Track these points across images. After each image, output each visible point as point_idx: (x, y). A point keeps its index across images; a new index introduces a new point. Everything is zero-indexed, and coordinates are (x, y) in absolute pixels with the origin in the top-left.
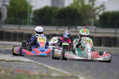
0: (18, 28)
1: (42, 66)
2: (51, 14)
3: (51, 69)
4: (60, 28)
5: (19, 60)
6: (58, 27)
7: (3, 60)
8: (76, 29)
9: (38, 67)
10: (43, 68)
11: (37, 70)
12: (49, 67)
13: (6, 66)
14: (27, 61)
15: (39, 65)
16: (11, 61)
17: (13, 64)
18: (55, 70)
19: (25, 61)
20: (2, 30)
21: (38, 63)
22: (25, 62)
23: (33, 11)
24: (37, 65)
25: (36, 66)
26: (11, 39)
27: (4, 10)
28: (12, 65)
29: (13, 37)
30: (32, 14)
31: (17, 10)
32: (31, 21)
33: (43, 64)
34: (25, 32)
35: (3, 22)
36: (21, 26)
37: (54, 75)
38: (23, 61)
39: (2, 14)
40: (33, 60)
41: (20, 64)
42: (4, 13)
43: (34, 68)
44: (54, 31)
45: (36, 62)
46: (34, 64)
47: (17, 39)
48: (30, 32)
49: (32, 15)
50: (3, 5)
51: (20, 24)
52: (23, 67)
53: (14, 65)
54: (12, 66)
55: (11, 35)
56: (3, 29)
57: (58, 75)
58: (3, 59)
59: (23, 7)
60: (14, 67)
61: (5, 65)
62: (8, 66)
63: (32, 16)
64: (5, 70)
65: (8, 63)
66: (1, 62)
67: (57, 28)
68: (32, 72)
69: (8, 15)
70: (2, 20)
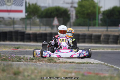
0: (87, 29)
1: (112, 67)
5: (89, 62)
7: (73, 62)
9: (108, 68)
10: (113, 70)
11: (107, 71)
13: (76, 68)
14: (97, 63)
15: (109, 66)
16: (81, 63)
17: (83, 66)
19: (95, 63)
21: (109, 65)
22: (95, 64)
23: (102, 12)
24: (107, 66)
25: (106, 68)
26: (80, 41)
27: (72, 11)
28: (82, 67)
29: (82, 39)
30: (101, 14)
31: (86, 12)
32: (100, 22)
33: (113, 66)
34: (94, 34)
35: (72, 24)
36: (90, 27)
38: (93, 63)
39: (71, 16)
40: (103, 62)
41: (90, 66)
42: (73, 15)
43: (104, 69)
45: (106, 64)
46: (104, 65)
47: (86, 40)
48: (99, 34)
50: (72, 7)
51: (89, 25)
52: (93, 69)
54: (82, 68)
55: (80, 37)
59: (92, 8)
60: (84, 69)
62: (79, 69)
63: (100, 17)
64: (75, 73)
65: (78, 65)
66: (71, 65)
69: (77, 16)
70: (70, 22)
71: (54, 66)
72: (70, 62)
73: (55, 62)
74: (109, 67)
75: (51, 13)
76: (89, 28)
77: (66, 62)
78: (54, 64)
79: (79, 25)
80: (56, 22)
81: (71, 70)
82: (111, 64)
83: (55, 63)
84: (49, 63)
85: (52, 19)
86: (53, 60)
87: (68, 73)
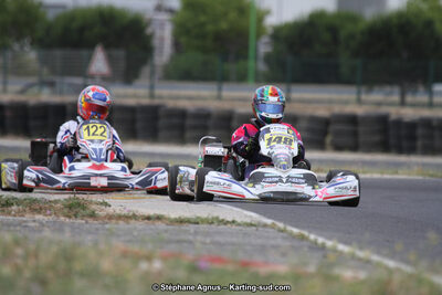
0: (215, 93)
1: (302, 238)
2: (335, 40)
3: (335, 250)
4: (370, 91)
5: (217, 218)
6: (363, 89)
7: (159, 218)
8: (431, 93)
9: (287, 243)
10: (306, 249)
11: (284, 255)
12: (329, 244)
13: (169, 242)
14: (248, 221)
15: (291, 234)
16: (188, 221)
17: (196, 233)
18: (353, 257)
19: (239, 220)
20: (156, 102)
21: (289, 228)
22: (239, 225)
23: (270, 31)
24: (285, 235)
25: (279, 241)
26: (188, 134)
27: (162, 25)
28: (191, 238)
29: (195, 128)
30: (265, 39)
31: (210, 28)
32: (262, 67)
33: (306, 233)
34: (242, 109)
35: (159, 72)
36: (225, 86)
37: (348, 274)
38: (230, 219)
39: (156, 42)
40: (269, 218)
41: (219, 233)
42: (162, 39)
43: (274, 247)
44: (346, 102)
45: (281, 225)
46: (271, 230)
49: (266, 43)
50: (159, 8)
51: (222, 78)
52: (233, 244)
53: (199, 238)
54: (190, 242)
55: (189, 122)
56: (161, 97)
57: (362, 275)
58: (158, 212)
59: (233, 15)
60: (198, 245)
61: (166, 236)
62: (179, 242)
63: (264, 47)
64: (164, 258)
65: (176, 227)
66: (152, 227)
67: (359, 93)
68: (266, 263)
69: (177, 45)
70: (153, 66)
71: (89, 232)
72: (149, 218)
73: (93, 215)
74: (293, 237)
75: (82, 29)
76: (220, 89)
77: (135, 217)
78: (87, 222)
79: (187, 75)
80: (99, 63)
81: (150, 246)
82: (296, 227)
83: (90, 221)
84: (70, 217)
85: (84, 53)
86: (84, 208)
87: (137, 258)
